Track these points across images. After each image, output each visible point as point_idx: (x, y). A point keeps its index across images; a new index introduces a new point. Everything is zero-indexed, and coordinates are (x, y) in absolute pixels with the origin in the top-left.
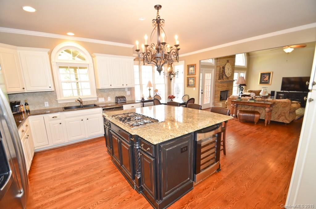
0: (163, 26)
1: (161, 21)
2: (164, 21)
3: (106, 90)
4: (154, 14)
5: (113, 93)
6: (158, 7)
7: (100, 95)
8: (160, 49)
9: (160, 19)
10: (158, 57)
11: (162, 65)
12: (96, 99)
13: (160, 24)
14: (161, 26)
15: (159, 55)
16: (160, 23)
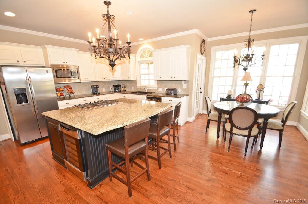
0: (114, 22)
1: (112, 17)
2: (114, 17)
3: (164, 82)
4: (104, 9)
5: (170, 85)
6: (108, 4)
7: (160, 85)
8: (112, 44)
9: (110, 16)
10: (110, 52)
11: (115, 60)
12: (157, 89)
13: (111, 20)
14: (112, 22)
15: (111, 50)
16: (110, 18)
